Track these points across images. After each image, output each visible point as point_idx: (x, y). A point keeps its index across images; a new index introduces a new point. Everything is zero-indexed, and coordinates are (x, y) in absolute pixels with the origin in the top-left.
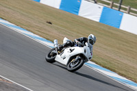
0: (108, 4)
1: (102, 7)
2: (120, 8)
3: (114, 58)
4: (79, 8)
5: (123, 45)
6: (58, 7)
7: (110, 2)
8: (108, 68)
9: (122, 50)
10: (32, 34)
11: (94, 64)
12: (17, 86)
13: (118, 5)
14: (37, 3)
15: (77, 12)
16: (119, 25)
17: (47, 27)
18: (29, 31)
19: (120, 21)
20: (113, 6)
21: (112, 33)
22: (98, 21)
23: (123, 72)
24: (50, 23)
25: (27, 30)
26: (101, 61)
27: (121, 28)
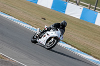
0: (87, 6)
1: (82, 8)
2: (95, 9)
3: (90, 45)
4: (65, 8)
5: (97, 36)
6: (50, 8)
7: (89, 5)
8: (86, 53)
9: (97, 40)
10: (31, 27)
11: (76, 49)
12: (19, 64)
13: (94, 7)
14: (35, 4)
15: (64, 12)
16: (95, 21)
17: (42, 22)
18: (29, 24)
19: (95, 18)
20: (90, 7)
21: (89, 27)
22: (79, 18)
23: (97, 56)
24: (44, 19)
25: (27, 24)
26: (81, 47)
27: (96, 23)
